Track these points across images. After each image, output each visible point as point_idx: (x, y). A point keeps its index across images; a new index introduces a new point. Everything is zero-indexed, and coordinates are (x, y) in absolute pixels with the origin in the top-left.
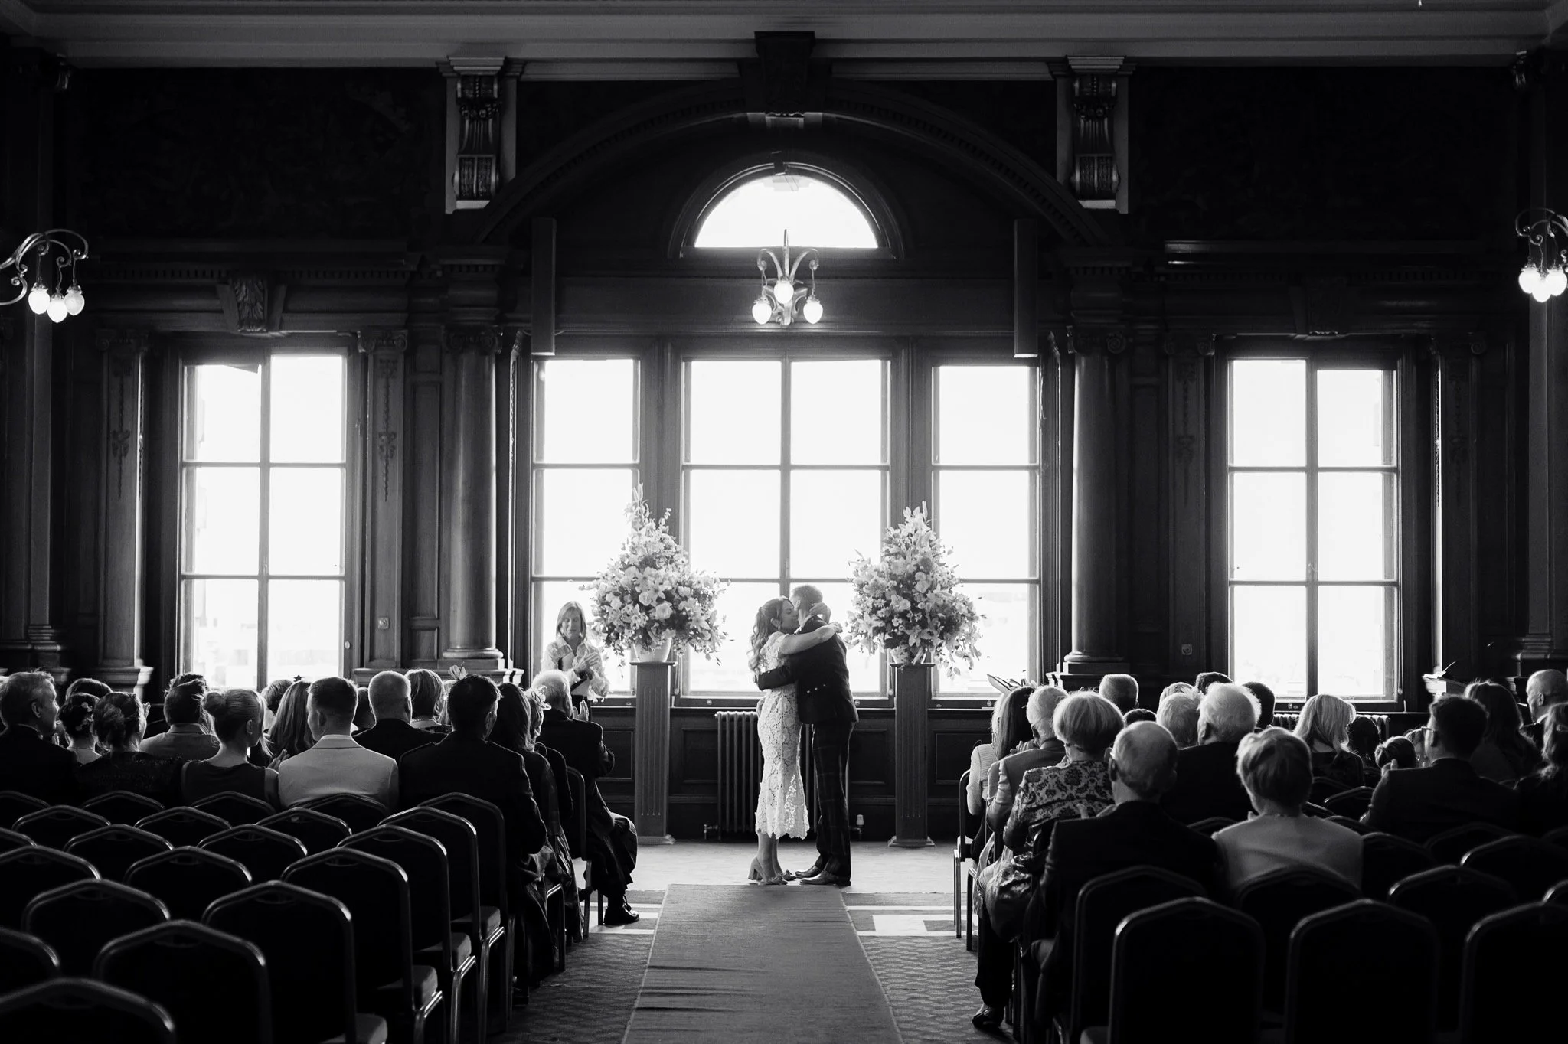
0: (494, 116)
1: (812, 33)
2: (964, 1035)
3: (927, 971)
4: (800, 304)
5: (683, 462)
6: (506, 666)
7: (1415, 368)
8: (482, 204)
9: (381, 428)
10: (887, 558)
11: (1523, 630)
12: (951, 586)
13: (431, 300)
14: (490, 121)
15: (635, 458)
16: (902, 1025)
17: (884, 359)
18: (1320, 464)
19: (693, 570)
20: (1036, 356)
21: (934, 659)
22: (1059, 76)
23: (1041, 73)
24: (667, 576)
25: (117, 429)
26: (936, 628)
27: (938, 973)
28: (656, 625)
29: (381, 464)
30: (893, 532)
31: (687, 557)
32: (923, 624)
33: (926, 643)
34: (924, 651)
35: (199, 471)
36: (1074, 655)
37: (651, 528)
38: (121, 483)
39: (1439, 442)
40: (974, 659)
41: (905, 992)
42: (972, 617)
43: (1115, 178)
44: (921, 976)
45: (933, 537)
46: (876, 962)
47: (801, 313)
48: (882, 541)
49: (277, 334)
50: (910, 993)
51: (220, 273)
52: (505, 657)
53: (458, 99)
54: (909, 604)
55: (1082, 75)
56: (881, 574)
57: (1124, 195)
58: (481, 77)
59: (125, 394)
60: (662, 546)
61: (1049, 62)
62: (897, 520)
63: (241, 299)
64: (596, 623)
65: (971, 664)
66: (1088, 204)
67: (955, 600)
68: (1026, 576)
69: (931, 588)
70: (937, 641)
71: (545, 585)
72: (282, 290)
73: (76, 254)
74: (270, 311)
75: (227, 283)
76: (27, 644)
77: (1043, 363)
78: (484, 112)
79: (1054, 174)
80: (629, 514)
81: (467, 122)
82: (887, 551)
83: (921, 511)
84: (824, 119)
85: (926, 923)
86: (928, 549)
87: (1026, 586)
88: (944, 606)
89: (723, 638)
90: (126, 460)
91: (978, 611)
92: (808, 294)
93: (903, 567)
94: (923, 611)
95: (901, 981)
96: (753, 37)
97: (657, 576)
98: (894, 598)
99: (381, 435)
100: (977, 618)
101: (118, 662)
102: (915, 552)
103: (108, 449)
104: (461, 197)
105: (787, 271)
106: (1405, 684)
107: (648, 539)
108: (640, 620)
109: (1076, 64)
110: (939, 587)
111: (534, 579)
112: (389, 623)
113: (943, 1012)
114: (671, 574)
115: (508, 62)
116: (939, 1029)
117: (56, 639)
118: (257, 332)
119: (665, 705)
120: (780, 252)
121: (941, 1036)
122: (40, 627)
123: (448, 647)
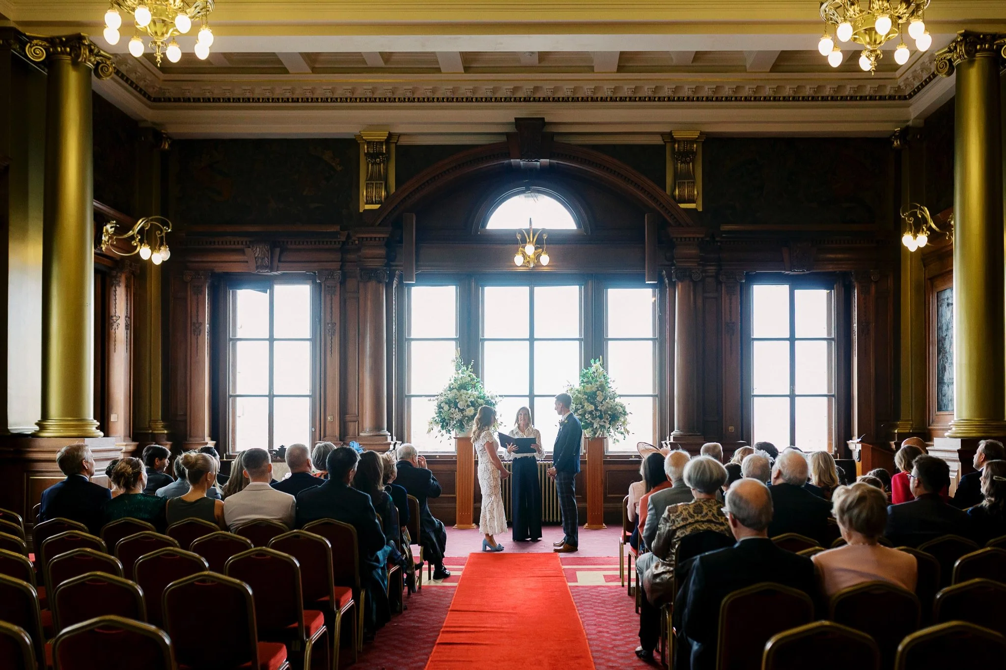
0: (384, 161)
1: (544, 118)
2: (631, 662)
3: (607, 610)
4: (538, 257)
5: (481, 337)
6: (392, 440)
7: (843, 289)
8: (377, 206)
9: (328, 321)
10: (583, 384)
11: (897, 417)
12: (614, 398)
13: (353, 256)
14: (382, 165)
15: (456, 335)
16: (595, 654)
17: (580, 285)
18: (796, 337)
19: (485, 392)
20: (656, 282)
21: (606, 435)
22: (668, 142)
23: (658, 141)
24: (473, 393)
25: (196, 322)
26: (607, 419)
27: (613, 612)
28: (466, 418)
29: (329, 338)
30: (585, 371)
31: (483, 384)
32: (601, 417)
33: (602, 427)
34: (601, 431)
35: (239, 343)
36: (676, 432)
37: (464, 370)
38: (198, 349)
39: (855, 325)
40: (626, 435)
41: (594, 627)
42: (625, 414)
43: (696, 193)
44: (604, 615)
45: (605, 374)
46: (578, 604)
47: (539, 261)
48: (580, 376)
49: (275, 273)
50: (599, 627)
51: (246, 242)
52: (392, 435)
53: (365, 153)
54: (593, 407)
55: (679, 141)
56: (579, 392)
57: (700, 201)
58: (377, 142)
59: (199, 304)
60: (469, 379)
61: (662, 134)
62: (587, 365)
63: (256, 255)
64: (437, 418)
65: (625, 437)
66: (682, 206)
67: (617, 405)
68: (651, 393)
69: (605, 399)
70: (607, 425)
71: (413, 399)
72: (278, 250)
73: (166, 229)
74: (271, 262)
75: (249, 247)
76: (149, 430)
77: (659, 286)
78: (378, 160)
79: (664, 189)
80: (453, 363)
81: (370, 165)
82: (582, 380)
83: (599, 361)
84: (550, 164)
85: (605, 576)
86: (603, 379)
87: (651, 398)
88: (611, 408)
89: (500, 425)
90: (200, 338)
91: (628, 411)
92: (543, 251)
93: (590, 388)
94: (601, 411)
95: (592, 618)
96: (514, 121)
97: (467, 394)
98: (586, 404)
99: (328, 324)
100: (628, 414)
101: (197, 439)
102: (596, 381)
103: (191, 331)
104: (367, 203)
105: (531, 239)
106: (838, 445)
107: (463, 375)
108: (458, 416)
109: (676, 135)
110: (608, 398)
111: (406, 396)
112: (333, 419)
113: (617, 643)
114: (474, 393)
115: (390, 135)
116: (616, 657)
117: (165, 427)
118: (266, 272)
119: (471, 458)
120: (528, 231)
121: (618, 663)
122: (156, 421)
123: (363, 430)
